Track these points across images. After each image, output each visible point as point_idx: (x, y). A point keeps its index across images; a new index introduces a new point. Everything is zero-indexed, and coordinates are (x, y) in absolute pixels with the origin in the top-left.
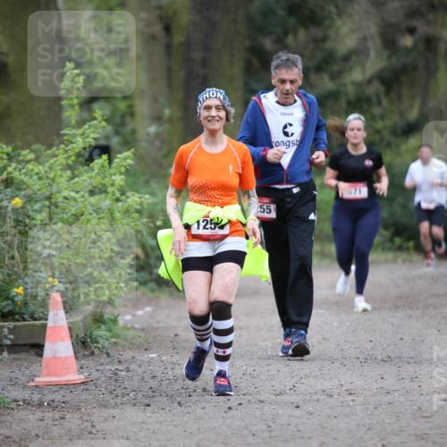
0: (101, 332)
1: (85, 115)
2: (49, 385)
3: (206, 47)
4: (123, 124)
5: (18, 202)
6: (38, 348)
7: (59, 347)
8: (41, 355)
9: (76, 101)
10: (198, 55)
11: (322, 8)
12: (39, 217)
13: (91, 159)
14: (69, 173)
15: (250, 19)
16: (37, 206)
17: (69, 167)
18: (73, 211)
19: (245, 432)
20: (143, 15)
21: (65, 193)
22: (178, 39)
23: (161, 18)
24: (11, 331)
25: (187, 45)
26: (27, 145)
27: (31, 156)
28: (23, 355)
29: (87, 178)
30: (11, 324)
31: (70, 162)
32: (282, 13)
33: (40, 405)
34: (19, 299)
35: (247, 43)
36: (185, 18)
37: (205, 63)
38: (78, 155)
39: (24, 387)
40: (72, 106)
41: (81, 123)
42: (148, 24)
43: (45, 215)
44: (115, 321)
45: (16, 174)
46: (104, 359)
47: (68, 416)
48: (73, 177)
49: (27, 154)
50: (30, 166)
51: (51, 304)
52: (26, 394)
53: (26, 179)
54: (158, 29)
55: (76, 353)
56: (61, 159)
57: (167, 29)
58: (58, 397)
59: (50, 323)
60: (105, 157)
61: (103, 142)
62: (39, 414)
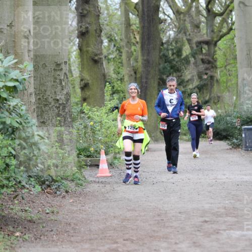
0: (116, 161)
1: (111, 98)
2: (101, 177)
3: (147, 78)
4: (122, 101)
5: (92, 123)
6: (98, 166)
7: (104, 166)
8: (98, 168)
9: (109, 94)
10: (144, 80)
11: (181, 67)
12: (98, 128)
13: (113, 111)
14: (106, 115)
15: (159, 70)
16: (97, 125)
17: (107, 113)
18: (108, 126)
19: (158, 191)
20: (128, 69)
21: (105, 121)
22: (138, 75)
23: (133, 69)
24: (90, 161)
25: (141, 77)
26: (94, 107)
27: (96, 110)
28: (93, 168)
29: (112, 116)
30: (90, 159)
31: (107, 111)
32: (169, 68)
33: (99, 182)
34: (92, 152)
35: (159, 77)
36: (140, 70)
37: (146, 83)
38: (110, 110)
39: (94, 177)
40: (107, 95)
41: (110, 100)
42: (130, 71)
43: (99, 127)
44: (120, 158)
45: (91, 115)
46: (117, 169)
47: (107, 186)
48: (108, 116)
49: (95, 109)
50: (95, 113)
51: (101, 153)
52: (94, 179)
53: (94, 117)
54: (132, 73)
55: (108, 167)
56: (104, 111)
57: (135, 73)
58: (103, 180)
59: (101, 159)
60: (117, 110)
61: (116, 106)
62: (98, 185)
